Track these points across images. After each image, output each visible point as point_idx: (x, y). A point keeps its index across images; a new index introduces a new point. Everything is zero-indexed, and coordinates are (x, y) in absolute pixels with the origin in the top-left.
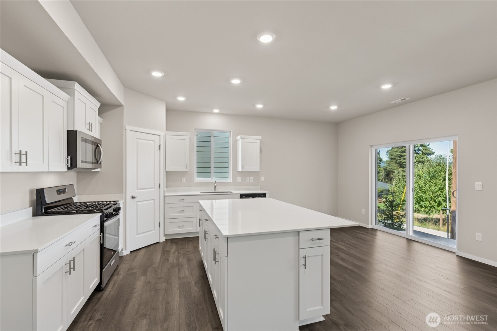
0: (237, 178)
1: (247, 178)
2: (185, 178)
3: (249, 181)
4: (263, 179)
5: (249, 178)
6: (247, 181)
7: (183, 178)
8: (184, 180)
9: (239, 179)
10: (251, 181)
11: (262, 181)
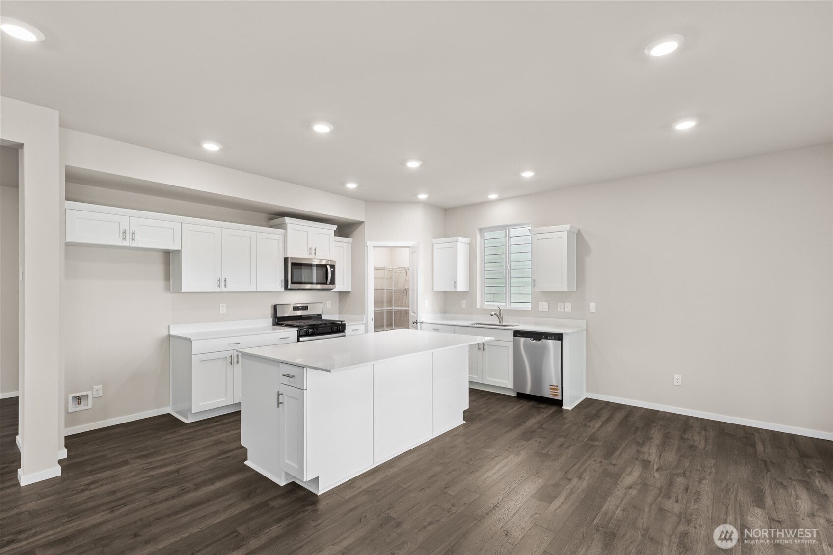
0: (540, 303)
1: (559, 303)
2: (465, 302)
3: (562, 310)
4: (592, 306)
5: (562, 304)
6: (559, 310)
7: (463, 301)
8: (464, 304)
9: (544, 306)
10: (566, 311)
11: (590, 311)
